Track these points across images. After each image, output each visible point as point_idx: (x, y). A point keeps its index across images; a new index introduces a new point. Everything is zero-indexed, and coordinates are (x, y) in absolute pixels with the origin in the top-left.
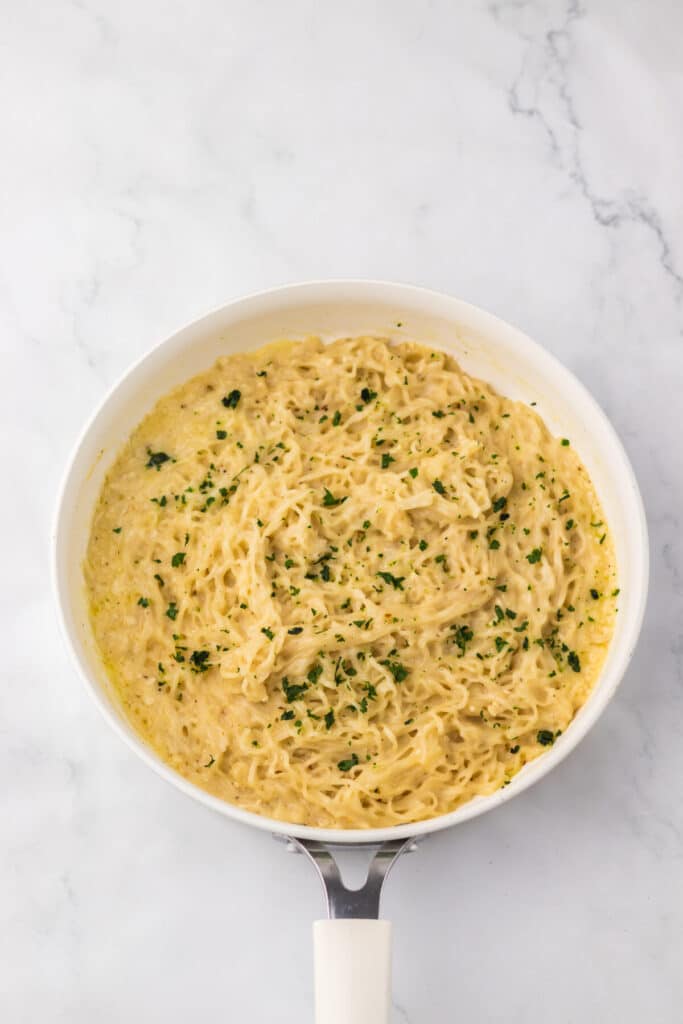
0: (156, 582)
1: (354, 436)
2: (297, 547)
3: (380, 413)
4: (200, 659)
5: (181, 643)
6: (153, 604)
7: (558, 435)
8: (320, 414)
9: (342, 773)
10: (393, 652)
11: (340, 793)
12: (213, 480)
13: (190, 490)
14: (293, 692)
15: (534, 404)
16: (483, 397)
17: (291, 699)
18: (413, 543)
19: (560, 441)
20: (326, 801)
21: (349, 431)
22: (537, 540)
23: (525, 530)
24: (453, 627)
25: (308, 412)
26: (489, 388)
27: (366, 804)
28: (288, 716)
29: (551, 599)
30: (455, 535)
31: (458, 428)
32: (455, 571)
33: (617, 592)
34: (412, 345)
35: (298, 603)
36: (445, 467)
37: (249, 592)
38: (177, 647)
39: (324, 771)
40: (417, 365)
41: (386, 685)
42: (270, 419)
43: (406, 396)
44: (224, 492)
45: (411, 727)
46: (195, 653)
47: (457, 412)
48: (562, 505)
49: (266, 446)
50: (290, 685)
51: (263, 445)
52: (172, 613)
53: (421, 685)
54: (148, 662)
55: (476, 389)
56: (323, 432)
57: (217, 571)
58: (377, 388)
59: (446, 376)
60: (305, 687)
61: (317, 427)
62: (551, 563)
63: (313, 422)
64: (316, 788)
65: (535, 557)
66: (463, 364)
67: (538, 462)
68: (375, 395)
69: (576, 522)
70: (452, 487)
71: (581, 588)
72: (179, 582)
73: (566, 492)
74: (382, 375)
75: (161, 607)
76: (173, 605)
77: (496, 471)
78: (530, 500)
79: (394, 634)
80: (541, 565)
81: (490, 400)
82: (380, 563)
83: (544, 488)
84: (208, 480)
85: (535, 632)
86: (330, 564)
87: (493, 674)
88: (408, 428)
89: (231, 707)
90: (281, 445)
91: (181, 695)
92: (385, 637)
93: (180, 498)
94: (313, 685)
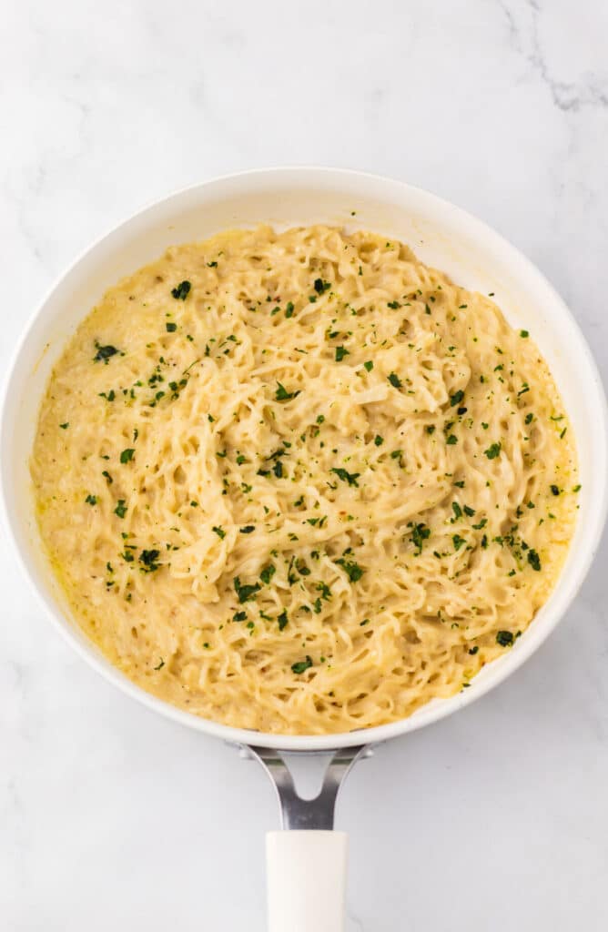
0: (105, 478)
1: (308, 328)
2: (249, 443)
3: (334, 304)
4: (150, 558)
5: (131, 542)
6: (102, 501)
7: (516, 326)
8: (273, 305)
9: (296, 676)
10: (348, 551)
11: (294, 696)
12: (163, 374)
13: (139, 384)
14: (245, 593)
15: (492, 295)
16: (440, 288)
17: (243, 599)
18: (368, 438)
19: (519, 333)
20: (279, 705)
21: (302, 323)
22: (495, 435)
23: (483, 424)
24: (410, 525)
25: (260, 303)
26: (445, 278)
27: (320, 708)
28: (240, 617)
29: (510, 495)
30: (412, 429)
31: (414, 319)
32: (411, 467)
33: (578, 488)
34: (366, 235)
35: (250, 500)
36: (401, 361)
37: (200, 489)
38: (126, 546)
39: (277, 673)
40: (372, 254)
41: (341, 585)
42: (221, 311)
43: (361, 288)
44: (174, 386)
45: (367, 628)
46: (145, 552)
47: (413, 303)
48: (522, 398)
49: (217, 339)
50: (241, 585)
51: (214, 337)
52: (121, 511)
53: (377, 585)
54: (96, 562)
55: (432, 280)
56: (275, 324)
57: (167, 468)
58: (330, 279)
59: (402, 266)
60: (257, 587)
61: (269, 318)
62: (510, 459)
63: (265, 314)
64: (269, 691)
65: (494, 452)
66: (419, 253)
67: (496, 355)
68: (328, 286)
69: (535, 416)
70: (407, 380)
71: (541, 484)
72: (128, 479)
73: (525, 385)
74: (336, 265)
75: (110, 505)
76: (121, 502)
77: (453, 363)
78: (488, 394)
79: (349, 533)
80: (500, 460)
81: (446, 290)
82: (335, 458)
83: (502, 381)
84: (158, 374)
85: (493, 530)
86: (283, 460)
87: (451, 573)
88: (363, 319)
89: (182, 608)
90: (232, 338)
91: (130, 596)
92: (340, 535)
93: (129, 393)
94: (265, 585)
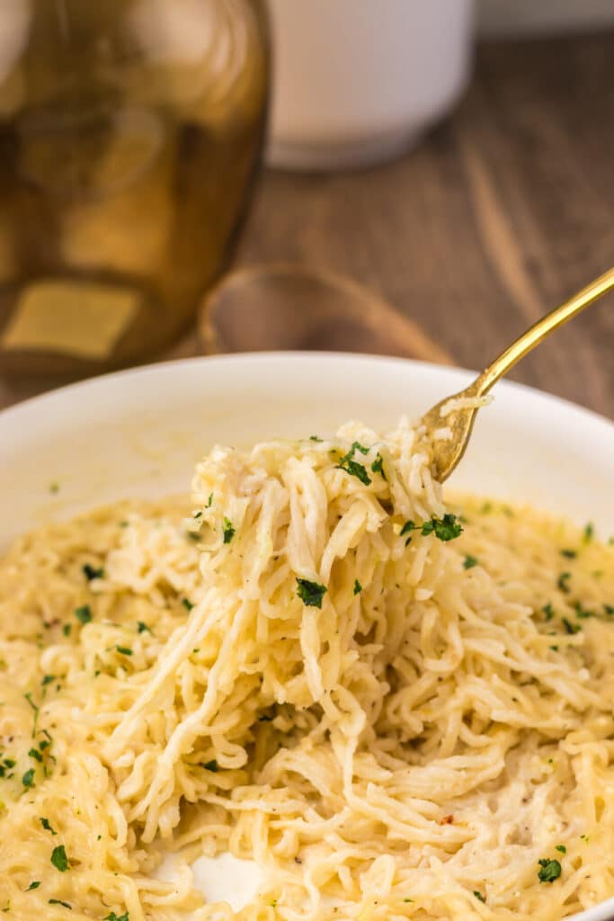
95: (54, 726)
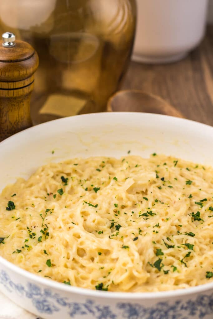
8: (52, 196)
12: (33, 232)
13: (27, 241)
14: (158, 265)
15: (129, 152)
19: (152, 156)
21: (70, 193)
22: (183, 180)
24: (189, 215)
25: (46, 198)
28: (166, 273)
32: (167, 201)
35: (122, 237)
41: (191, 240)
42: (33, 206)
43: (80, 171)
44: (43, 232)
50: (153, 263)
57: (73, 253)
60: (160, 261)
63: (51, 199)
69: (188, 168)
73: (174, 162)
79: (172, 225)
80: (194, 183)
82: (135, 214)
84: (31, 233)
88: (92, 180)
92: (170, 228)
93: (24, 247)
94: (162, 256)
95: (49, 224)
